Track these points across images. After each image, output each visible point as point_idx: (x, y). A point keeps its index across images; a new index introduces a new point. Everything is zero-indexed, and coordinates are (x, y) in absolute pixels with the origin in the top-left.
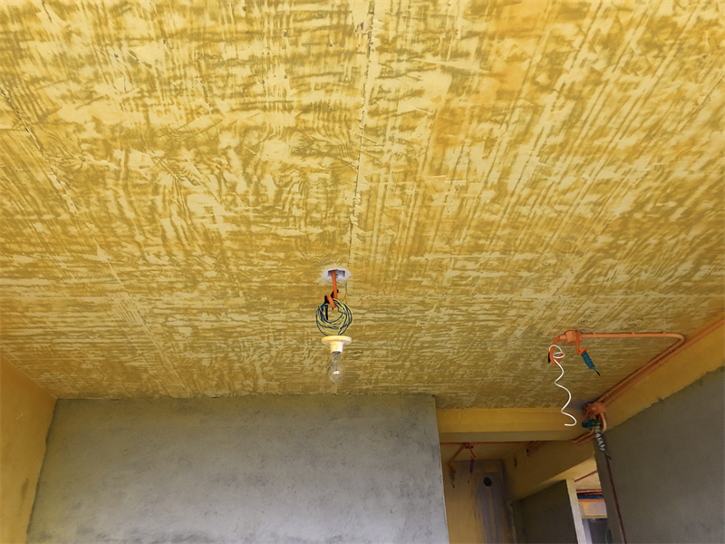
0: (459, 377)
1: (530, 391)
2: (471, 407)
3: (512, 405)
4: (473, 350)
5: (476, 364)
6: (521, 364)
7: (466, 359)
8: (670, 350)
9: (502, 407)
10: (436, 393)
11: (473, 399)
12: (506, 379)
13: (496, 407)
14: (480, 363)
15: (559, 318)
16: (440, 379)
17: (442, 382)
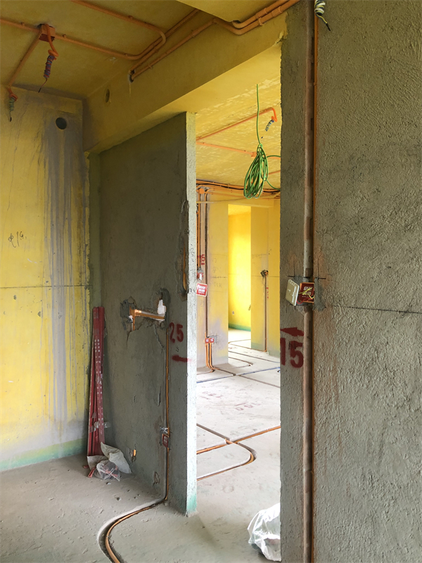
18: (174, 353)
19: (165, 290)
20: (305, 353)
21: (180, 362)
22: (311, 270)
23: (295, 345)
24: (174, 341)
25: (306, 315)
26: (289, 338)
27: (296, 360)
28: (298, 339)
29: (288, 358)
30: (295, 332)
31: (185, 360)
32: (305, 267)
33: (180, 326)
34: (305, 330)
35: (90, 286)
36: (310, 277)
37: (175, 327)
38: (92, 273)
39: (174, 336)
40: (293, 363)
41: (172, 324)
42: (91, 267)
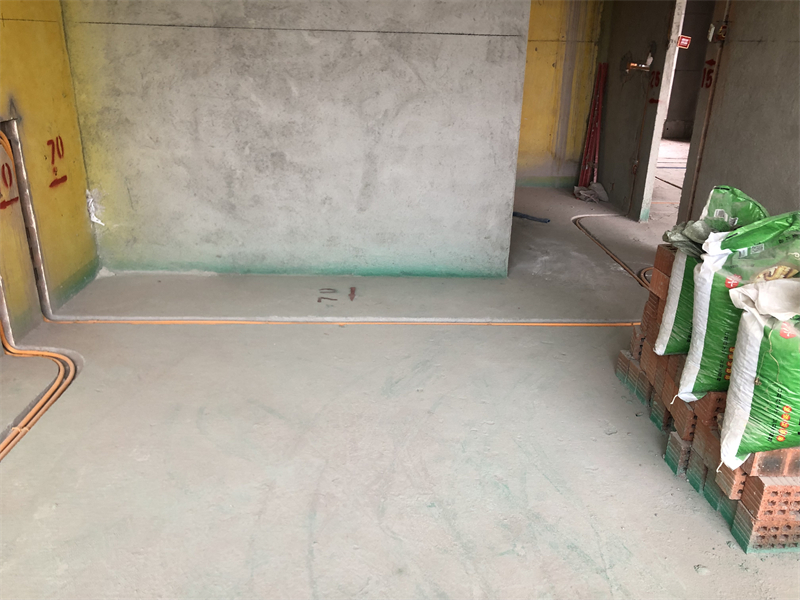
18: (651, 97)
19: (654, 42)
20: (713, 77)
21: (654, 104)
23: (710, 72)
24: (653, 86)
25: (720, 49)
26: (708, 68)
27: (709, 82)
28: (712, 68)
29: (705, 82)
30: (712, 62)
31: (657, 101)
32: (726, 14)
33: (658, 73)
34: (717, 61)
35: (599, 43)
36: (727, 22)
38: (602, 30)
39: (654, 83)
40: (706, 86)
41: (653, 72)
42: (602, 24)
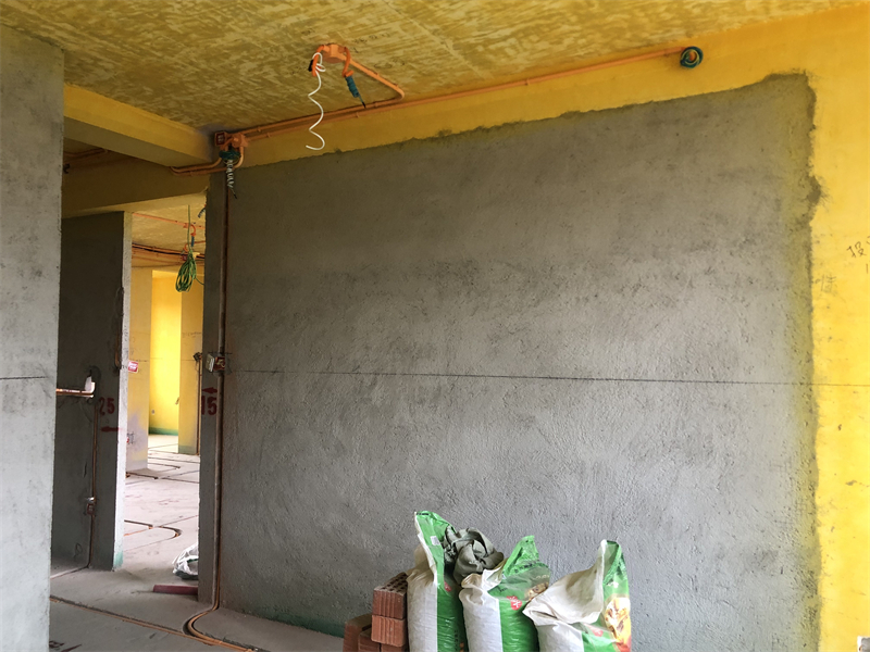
0: (140, 40)
1: (191, 94)
2: (88, 86)
3: (141, 102)
4: (212, 16)
5: (186, 35)
6: (235, 57)
7: (183, 22)
8: (377, 105)
9: (126, 100)
10: (72, 47)
11: (107, 76)
12: (190, 68)
13: (118, 99)
14: (194, 36)
15: (351, 25)
16: (109, 32)
17: (103, 38)
18: (103, 425)
19: (95, 367)
20: (218, 404)
21: (111, 432)
22: (223, 348)
23: (211, 399)
24: (104, 414)
25: (219, 378)
26: (208, 395)
27: (212, 409)
28: (213, 395)
29: (207, 409)
30: (212, 390)
31: (117, 429)
32: (220, 346)
33: (110, 400)
34: (219, 389)
36: (223, 353)
37: (106, 401)
39: (105, 409)
40: (210, 413)
41: (102, 399)
